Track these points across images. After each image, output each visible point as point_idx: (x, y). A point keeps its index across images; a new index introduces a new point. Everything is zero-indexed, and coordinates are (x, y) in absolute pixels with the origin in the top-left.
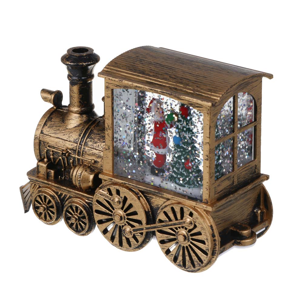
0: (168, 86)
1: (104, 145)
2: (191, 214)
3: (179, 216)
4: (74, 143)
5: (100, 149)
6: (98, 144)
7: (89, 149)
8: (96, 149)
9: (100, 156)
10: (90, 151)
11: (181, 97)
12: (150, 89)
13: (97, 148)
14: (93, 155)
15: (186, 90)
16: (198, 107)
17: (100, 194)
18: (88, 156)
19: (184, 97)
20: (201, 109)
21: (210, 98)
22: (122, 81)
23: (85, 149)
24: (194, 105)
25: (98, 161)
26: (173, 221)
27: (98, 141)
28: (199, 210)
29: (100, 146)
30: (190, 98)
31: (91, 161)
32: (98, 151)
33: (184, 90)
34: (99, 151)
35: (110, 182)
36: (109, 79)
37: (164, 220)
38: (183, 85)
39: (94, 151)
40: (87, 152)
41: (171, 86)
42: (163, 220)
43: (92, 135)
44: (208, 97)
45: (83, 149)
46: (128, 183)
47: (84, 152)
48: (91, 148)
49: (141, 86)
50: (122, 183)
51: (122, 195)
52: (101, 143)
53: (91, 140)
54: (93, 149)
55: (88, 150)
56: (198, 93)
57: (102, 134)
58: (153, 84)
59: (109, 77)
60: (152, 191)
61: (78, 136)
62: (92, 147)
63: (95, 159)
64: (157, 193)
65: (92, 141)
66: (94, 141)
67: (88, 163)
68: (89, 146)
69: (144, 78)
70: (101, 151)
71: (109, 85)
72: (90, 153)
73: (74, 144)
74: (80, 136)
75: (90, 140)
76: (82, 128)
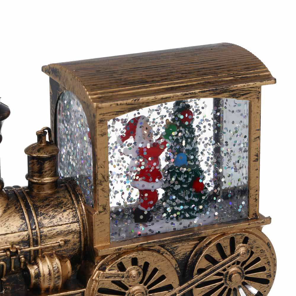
0: (196, 84)
1: (68, 215)
2: (246, 241)
3: (228, 251)
4: (21, 231)
5: (66, 221)
6: (58, 217)
7: (50, 228)
8: (59, 225)
9: (71, 231)
10: (53, 231)
11: (232, 88)
12: (183, 95)
13: (60, 223)
14: (59, 234)
15: (223, 79)
16: (243, 95)
17: (106, 278)
18: (50, 240)
19: (236, 86)
20: (248, 96)
21: (259, 76)
22: (139, 99)
23: (43, 232)
24: (238, 95)
25: (69, 239)
26: (221, 261)
27: (56, 214)
28: (251, 231)
29: (62, 219)
30: (244, 84)
31: (58, 244)
32: (65, 226)
33: (220, 80)
34: (67, 225)
35: (114, 255)
36: (117, 104)
37: (206, 267)
38: (212, 76)
39: (59, 228)
40: (48, 235)
41: (199, 82)
42: (204, 268)
43: (39, 210)
44: (256, 76)
45: (40, 233)
46: (146, 242)
47: (43, 237)
48: (51, 227)
49: (169, 96)
50: (137, 246)
51: (141, 263)
52: (61, 214)
53: (44, 217)
54: (55, 227)
55: (48, 231)
56: (240, 77)
57: (53, 203)
58: (176, 89)
59: (116, 102)
60: (182, 237)
61: (21, 220)
62: (51, 225)
63: (63, 239)
64: (191, 235)
65: (47, 216)
66: (49, 217)
67: (51, 250)
68: (46, 225)
69: (156, 87)
70: (69, 225)
71: (104, 117)
72: (53, 233)
73: (21, 233)
74: (24, 219)
75: (42, 217)
76: (16, 208)
